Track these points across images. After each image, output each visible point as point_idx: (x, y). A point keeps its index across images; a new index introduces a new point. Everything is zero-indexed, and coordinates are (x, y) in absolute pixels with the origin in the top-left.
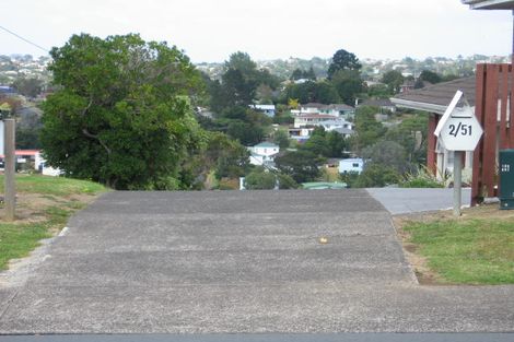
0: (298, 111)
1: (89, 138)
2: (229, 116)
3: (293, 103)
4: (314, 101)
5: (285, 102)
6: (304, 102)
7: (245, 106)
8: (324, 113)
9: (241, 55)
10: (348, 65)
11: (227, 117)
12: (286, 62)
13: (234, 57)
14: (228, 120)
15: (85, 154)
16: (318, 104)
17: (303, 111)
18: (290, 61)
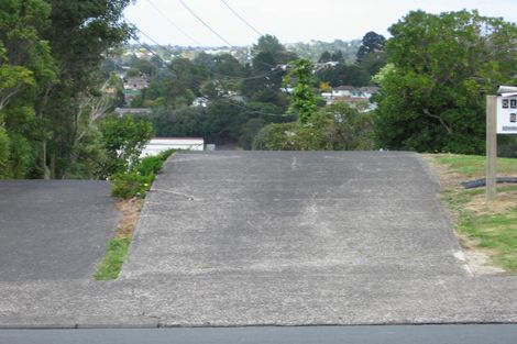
0: (329, 94)
1: (429, 118)
2: (261, 99)
3: (324, 86)
4: (345, 84)
5: (317, 85)
6: (335, 85)
7: (277, 89)
8: (356, 96)
9: (269, 38)
10: (377, 48)
11: (259, 100)
12: (308, 45)
13: (262, 40)
14: (260, 104)
15: (425, 135)
16: (350, 87)
17: (334, 94)
18: (311, 44)
